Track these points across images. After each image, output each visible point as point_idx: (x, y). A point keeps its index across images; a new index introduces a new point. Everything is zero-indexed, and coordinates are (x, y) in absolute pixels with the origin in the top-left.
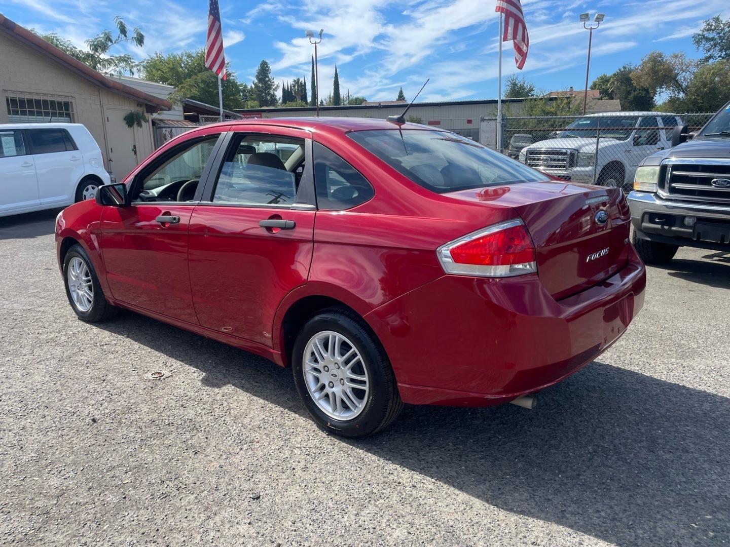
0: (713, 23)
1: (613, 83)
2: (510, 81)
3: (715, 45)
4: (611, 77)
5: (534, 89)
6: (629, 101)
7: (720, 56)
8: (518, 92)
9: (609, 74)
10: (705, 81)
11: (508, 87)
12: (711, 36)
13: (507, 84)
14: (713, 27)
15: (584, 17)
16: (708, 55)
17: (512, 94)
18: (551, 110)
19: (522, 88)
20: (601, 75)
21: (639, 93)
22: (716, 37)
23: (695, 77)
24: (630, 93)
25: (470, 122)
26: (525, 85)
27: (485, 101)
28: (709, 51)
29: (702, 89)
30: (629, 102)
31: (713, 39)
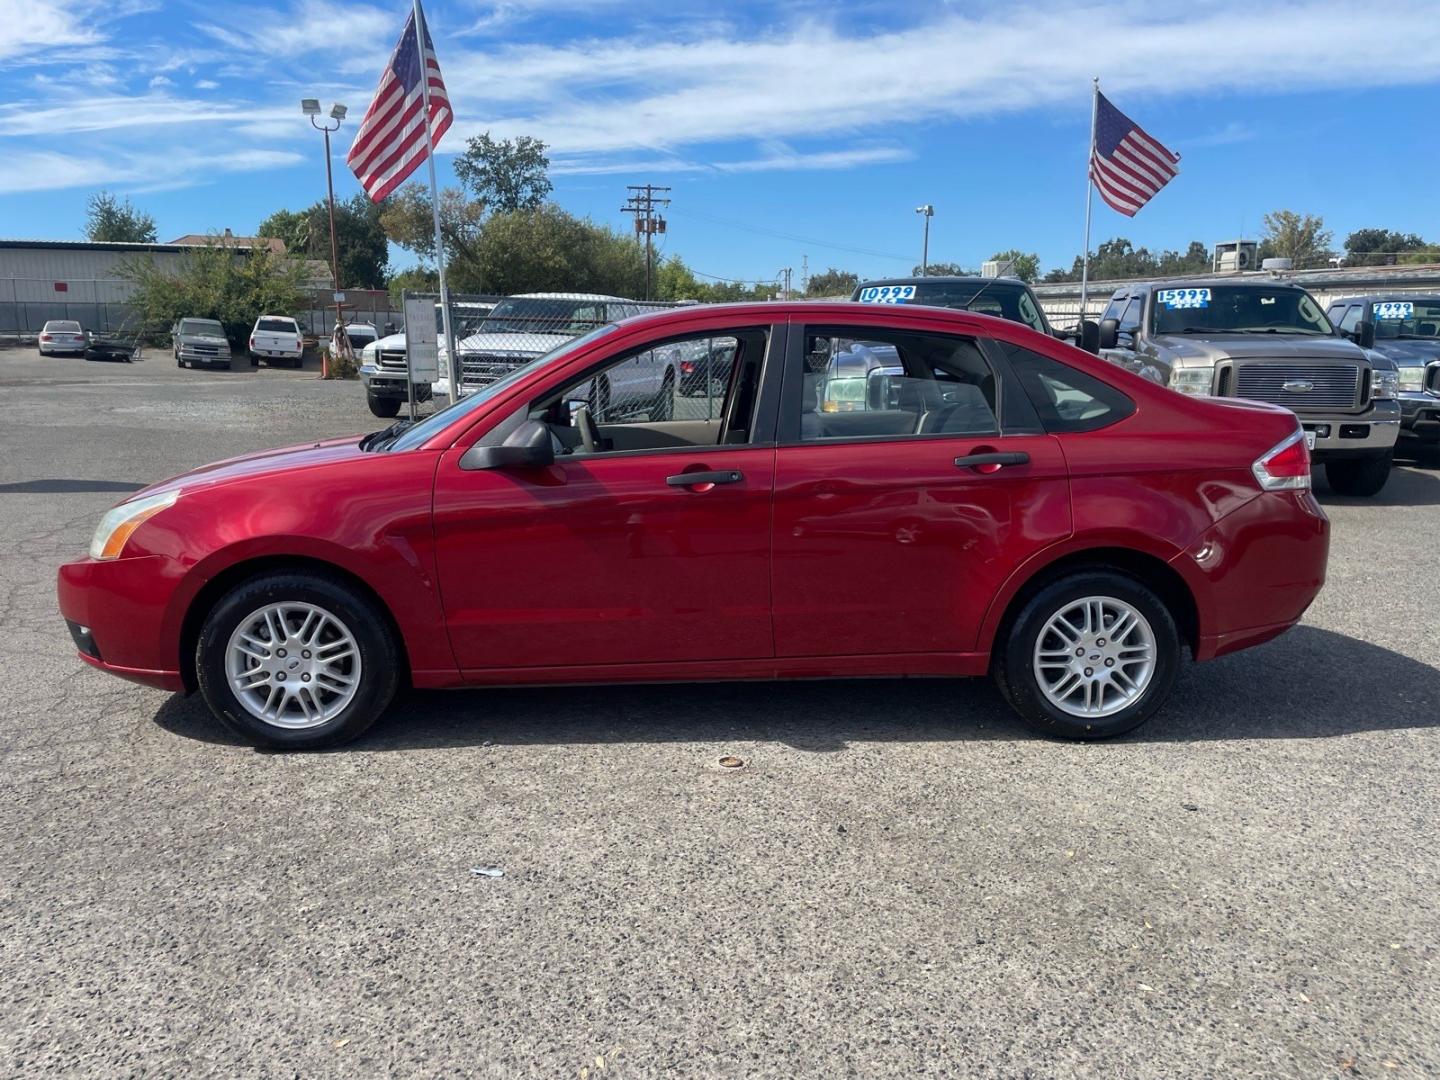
0: (481, 145)
1: (304, 229)
2: (97, 205)
3: (488, 182)
4: (299, 217)
5: (154, 226)
6: (346, 264)
7: (500, 201)
8: (120, 230)
9: (295, 210)
10: (503, 241)
11: (94, 217)
12: (481, 166)
13: (91, 210)
14: (482, 152)
15: (308, 105)
16: (481, 196)
17: (106, 233)
18: (246, 273)
19: (126, 221)
20: (277, 211)
21: (362, 252)
22: (488, 168)
23: (486, 234)
24: (346, 251)
25: (61, 287)
26: (133, 217)
27: (53, 244)
28: (480, 190)
29: (500, 255)
30: (346, 267)
31: (483, 171)
